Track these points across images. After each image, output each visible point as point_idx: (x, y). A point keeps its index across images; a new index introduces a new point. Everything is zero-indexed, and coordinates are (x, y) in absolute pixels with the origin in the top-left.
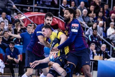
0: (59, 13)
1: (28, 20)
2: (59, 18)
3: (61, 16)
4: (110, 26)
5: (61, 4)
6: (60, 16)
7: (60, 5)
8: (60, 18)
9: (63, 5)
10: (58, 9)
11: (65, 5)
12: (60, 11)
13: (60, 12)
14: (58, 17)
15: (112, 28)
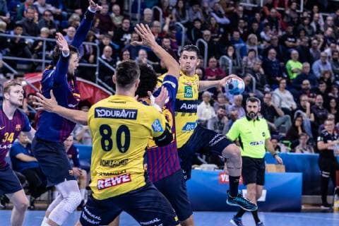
0: (97, 73)
1: (32, 88)
2: (96, 85)
3: (100, 81)
4: (204, 99)
5: (100, 56)
6: (98, 79)
7: (99, 58)
8: (99, 84)
9: (103, 57)
10: (95, 65)
11: (107, 57)
12: (98, 69)
13: (99, 72)
14: (94, 82)
15: (206, 103)
